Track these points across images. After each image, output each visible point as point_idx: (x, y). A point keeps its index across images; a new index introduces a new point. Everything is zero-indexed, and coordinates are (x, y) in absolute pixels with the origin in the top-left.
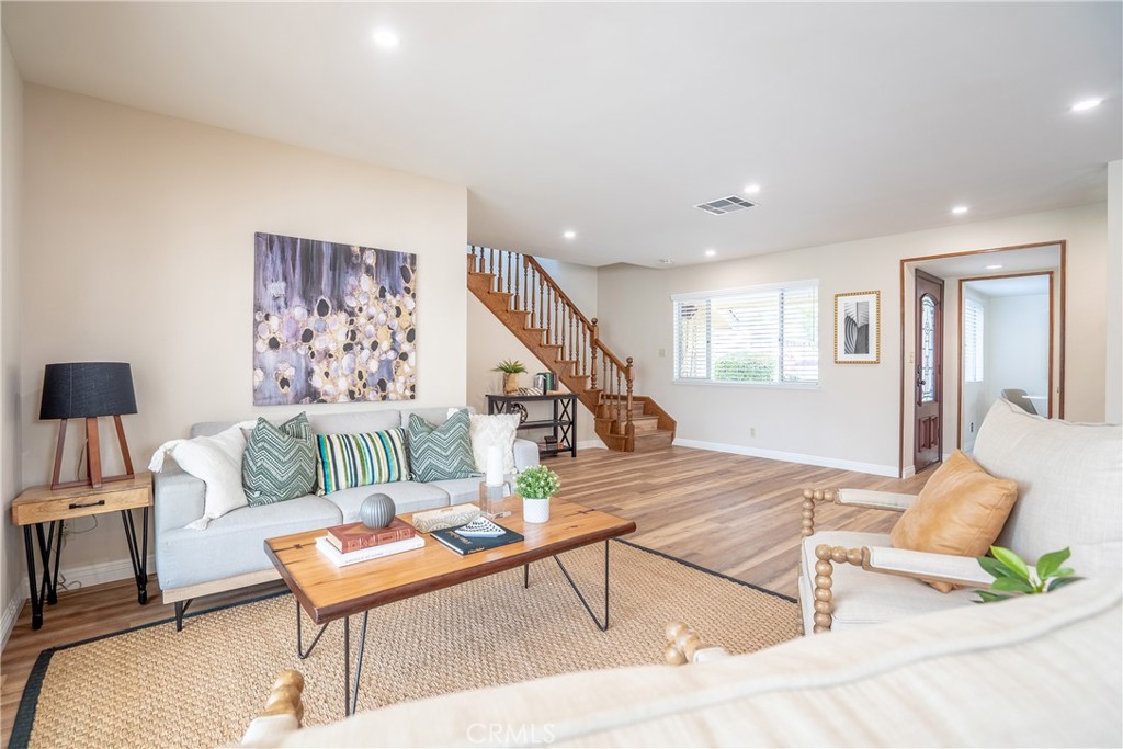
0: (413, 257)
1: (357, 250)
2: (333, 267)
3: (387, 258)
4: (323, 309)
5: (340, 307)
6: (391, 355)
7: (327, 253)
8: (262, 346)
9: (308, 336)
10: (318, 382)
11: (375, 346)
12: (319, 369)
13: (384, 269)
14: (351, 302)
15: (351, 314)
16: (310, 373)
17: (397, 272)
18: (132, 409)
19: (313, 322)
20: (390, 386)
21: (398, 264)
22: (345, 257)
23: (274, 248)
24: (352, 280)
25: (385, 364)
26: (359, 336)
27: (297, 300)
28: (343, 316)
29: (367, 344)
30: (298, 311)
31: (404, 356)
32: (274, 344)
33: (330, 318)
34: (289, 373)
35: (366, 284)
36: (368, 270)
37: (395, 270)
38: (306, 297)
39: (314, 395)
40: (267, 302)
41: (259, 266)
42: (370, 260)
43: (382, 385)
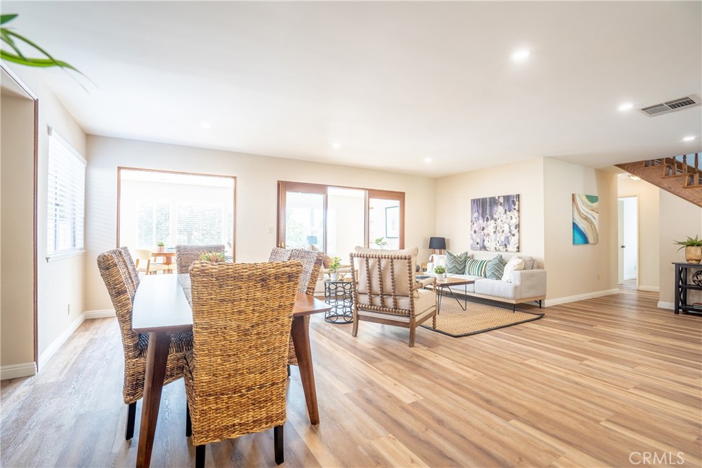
0: (518, 196)
1: (497, 198)
2: (490, 205)
3: (507, 198)
4: (487, 220)
5: (492, 218)
6: (509, 234)
7: (488, 200)
8: (473, 232)
9: (483, 229)
10: (486, 244)
11: (503, 231)
12: (486, 239)
13: (506, 202)
14: (495, 216)
15: (496, 220)
16: (484, 241)
17: (511, 202)
18: (445, 248)
19: (484, 224)
20: (508, 246)
21: (511, 200)
22: (493, 202)
23: (475, 202)
24: (496, 209)
25: (507, 238)
26: (498, 228)
27: (481, 218)
28: (493, 221)
29: (501, 231)
30: (481, 221)
31: (514, 235)
32: (475, 232)
33: (489, 223)
34: (479, 241)
35: (500, 209)
36: (501, 204)
37: (511, 201)
38: (483, 217)
39: (484, 248)
40: (474, 219)
41: (472, 209)
42: (501, 200)
43: (506, 245)
